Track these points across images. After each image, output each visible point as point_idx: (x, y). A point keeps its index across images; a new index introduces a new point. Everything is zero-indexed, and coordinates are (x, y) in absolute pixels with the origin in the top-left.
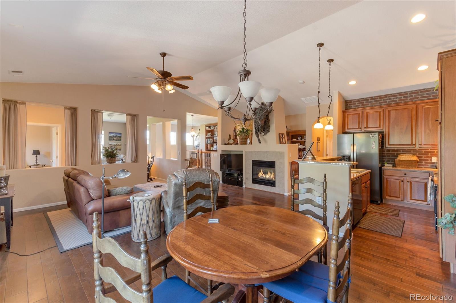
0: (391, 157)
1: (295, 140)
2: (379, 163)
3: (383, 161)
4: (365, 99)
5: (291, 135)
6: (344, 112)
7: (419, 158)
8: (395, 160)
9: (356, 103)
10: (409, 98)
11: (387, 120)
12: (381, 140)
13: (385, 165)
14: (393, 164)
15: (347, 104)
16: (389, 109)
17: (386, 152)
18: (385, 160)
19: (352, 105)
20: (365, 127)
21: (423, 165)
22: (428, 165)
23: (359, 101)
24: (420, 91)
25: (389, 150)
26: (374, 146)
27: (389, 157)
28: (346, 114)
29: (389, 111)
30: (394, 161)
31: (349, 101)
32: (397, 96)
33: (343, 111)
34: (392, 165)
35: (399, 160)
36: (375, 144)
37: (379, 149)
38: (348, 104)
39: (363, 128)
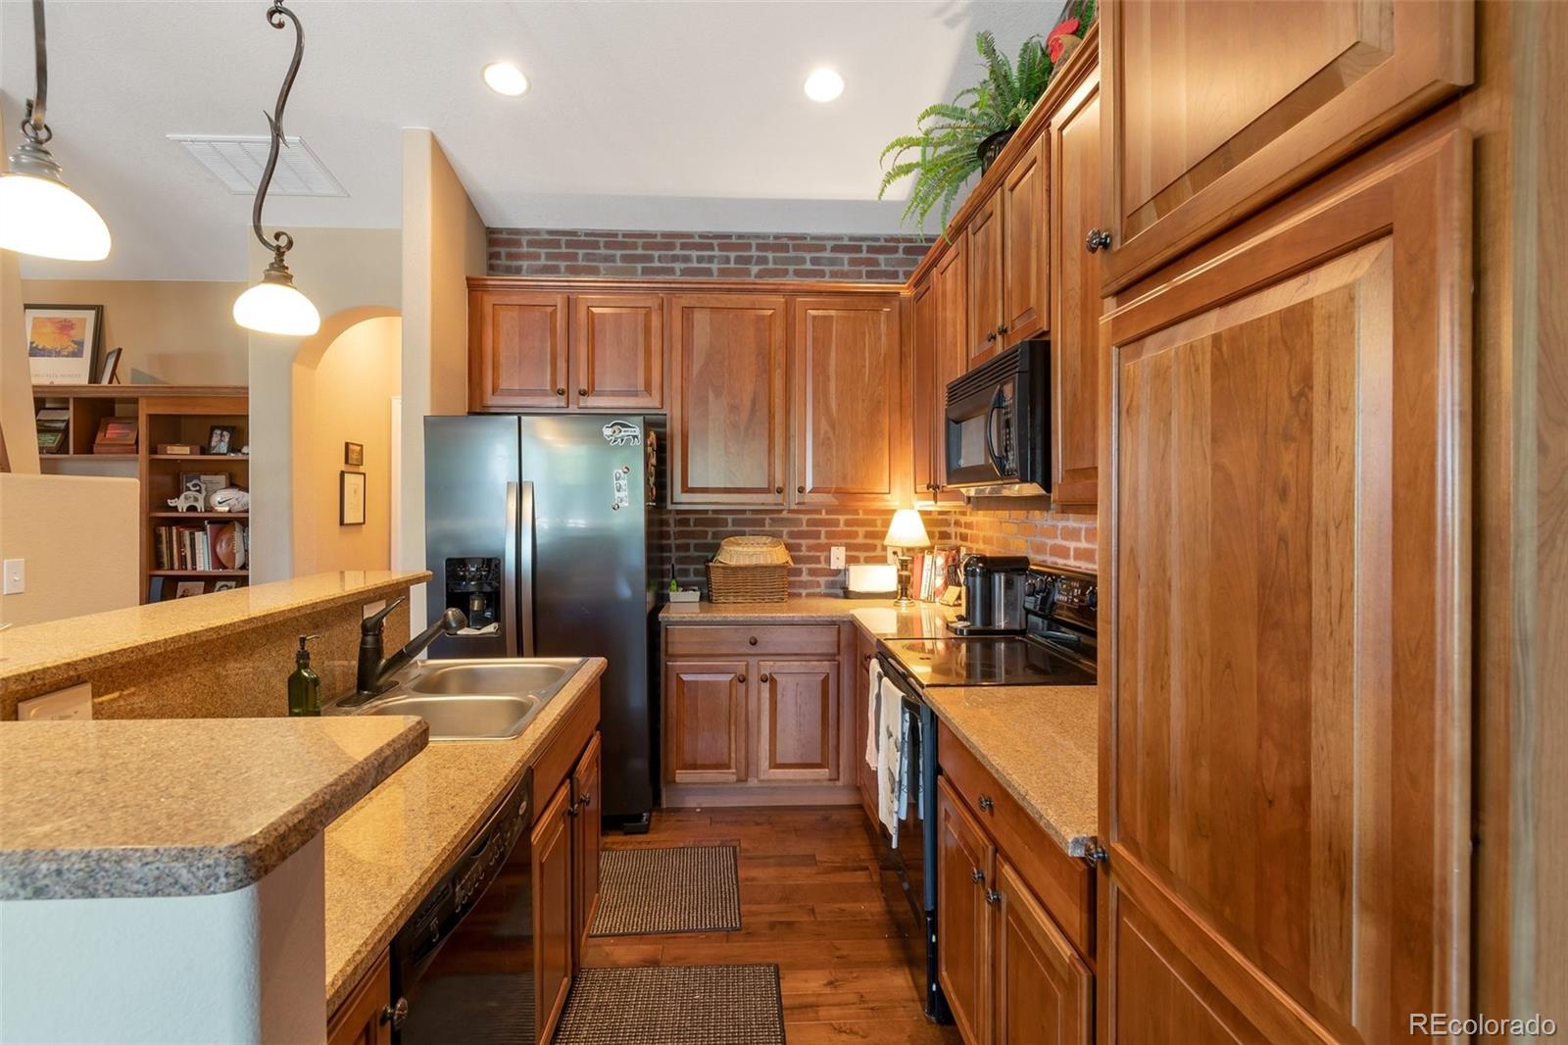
0: (692, 553)
1: (186, 450)
2: (648, 585)
3: (663, 574)
4: (583, 238)
5: (151, 417)
6: (474, 287)
7: (793, 553)
8: (708, 567)
9: (543, 251)
10: (755, 269)
11: (680, 358)
12: (653, 461)
13: (671, 594)
14: (700, 586)
15: (497, 249)
16: (687, 300)
17: (672, 529)
18: (669, 567)
19: (520, 263)
20: (584, 386)
21: (804, 585)
22: (818, 585)
23: (556, 244)
24: (790, 243)
25: (684, 518)
26: (622, 494)
27: (682, 554)
28: (489, 301)
29: (686, 312)
30: (707, 572)
31: (504, 236)
32: (710, 247)
33: (468, 279)
34: (694, 596)
35: (726, 568)
36: (629, 481)
37: (649, 511)
38: (503, 251)
39: (573, 393)
